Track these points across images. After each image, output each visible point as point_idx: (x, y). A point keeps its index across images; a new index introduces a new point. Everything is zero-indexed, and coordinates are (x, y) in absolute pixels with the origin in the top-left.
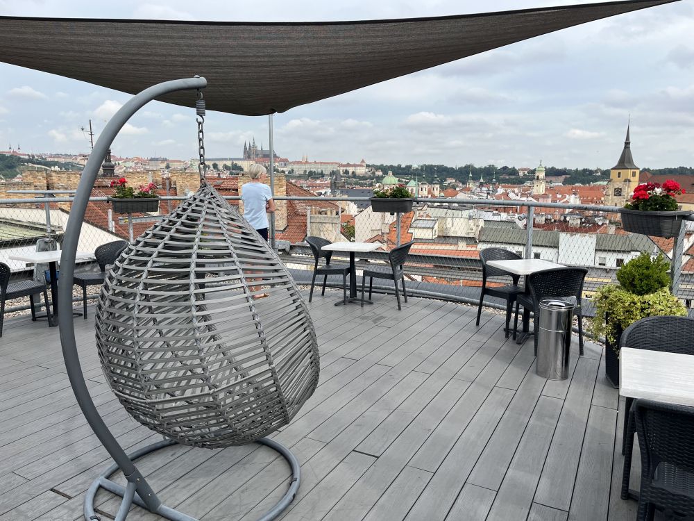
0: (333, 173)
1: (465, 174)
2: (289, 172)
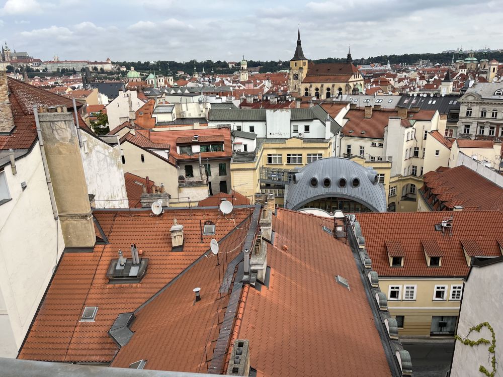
0: (83, 70)
1: (191, 67)
2: (44, 71)
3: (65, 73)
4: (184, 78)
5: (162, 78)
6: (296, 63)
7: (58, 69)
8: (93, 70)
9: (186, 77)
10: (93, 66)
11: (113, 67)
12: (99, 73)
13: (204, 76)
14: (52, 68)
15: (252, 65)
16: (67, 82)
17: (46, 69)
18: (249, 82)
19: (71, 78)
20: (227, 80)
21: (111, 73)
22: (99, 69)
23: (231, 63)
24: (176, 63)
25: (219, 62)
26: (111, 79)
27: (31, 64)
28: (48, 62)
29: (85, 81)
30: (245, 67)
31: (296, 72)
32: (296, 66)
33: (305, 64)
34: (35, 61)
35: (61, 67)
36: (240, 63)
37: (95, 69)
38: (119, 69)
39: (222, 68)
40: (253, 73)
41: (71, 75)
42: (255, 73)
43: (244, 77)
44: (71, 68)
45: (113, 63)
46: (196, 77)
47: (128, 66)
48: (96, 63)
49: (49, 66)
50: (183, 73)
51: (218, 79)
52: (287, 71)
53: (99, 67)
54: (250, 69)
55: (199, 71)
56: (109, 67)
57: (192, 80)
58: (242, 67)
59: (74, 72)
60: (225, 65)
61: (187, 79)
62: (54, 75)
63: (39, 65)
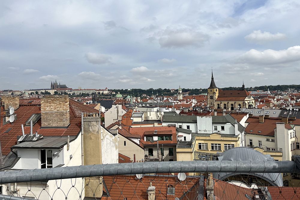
1: (150, 92)
3: (84, 95)
4: (146, 98)
5: (134, 98)
6: (211, 90)
7: (80, 93)
8: (98, 94)
9: (147, 97)
10: (98, 91)
11: (108, 92)
12: (100, 95)
13: (157, 97)
14: (77, 93)
15: (184, 91)
16: (84, 100)
17: (74, 93)
18: (183, 100)
19: (86, 98)
20: (171, 99)
21: (107, 95)
22: (101, 93)
23: (172, 90)
24: (142, 90)
25: (165, 89)
26: (106, 98)
27: (67, 91)
28: (75, 90)
29: (94, 99)
30: (181, 92)
31: (211, 95)
32: (211, 91)
33: (216, 91)
34: (69, 89)
35: (81, 92)
36: (177, 90)
37: (99, 93)
38: (111, 93)
39: (167, 93)
40: (185, 95)
41: (86, 96)
42: (186, 95)
43: (181, 97)
44: (87, 93)
45: (109, 90)
46: (153, 97)
47: (117, 91)
48: (100, 90)
49: (76, 92)
50: (145, 95)
51: (165, 99)
52: (206, 94)
53: (101, 92)
54: (183, 93)
55: (155, 94)
56: (106, 92)
57: (150, 99)
58: (179, 92)
59: (88, 95)
60: (169, 91)
61: (147, 99)
62: (78, 96)
63: (71, 91)
